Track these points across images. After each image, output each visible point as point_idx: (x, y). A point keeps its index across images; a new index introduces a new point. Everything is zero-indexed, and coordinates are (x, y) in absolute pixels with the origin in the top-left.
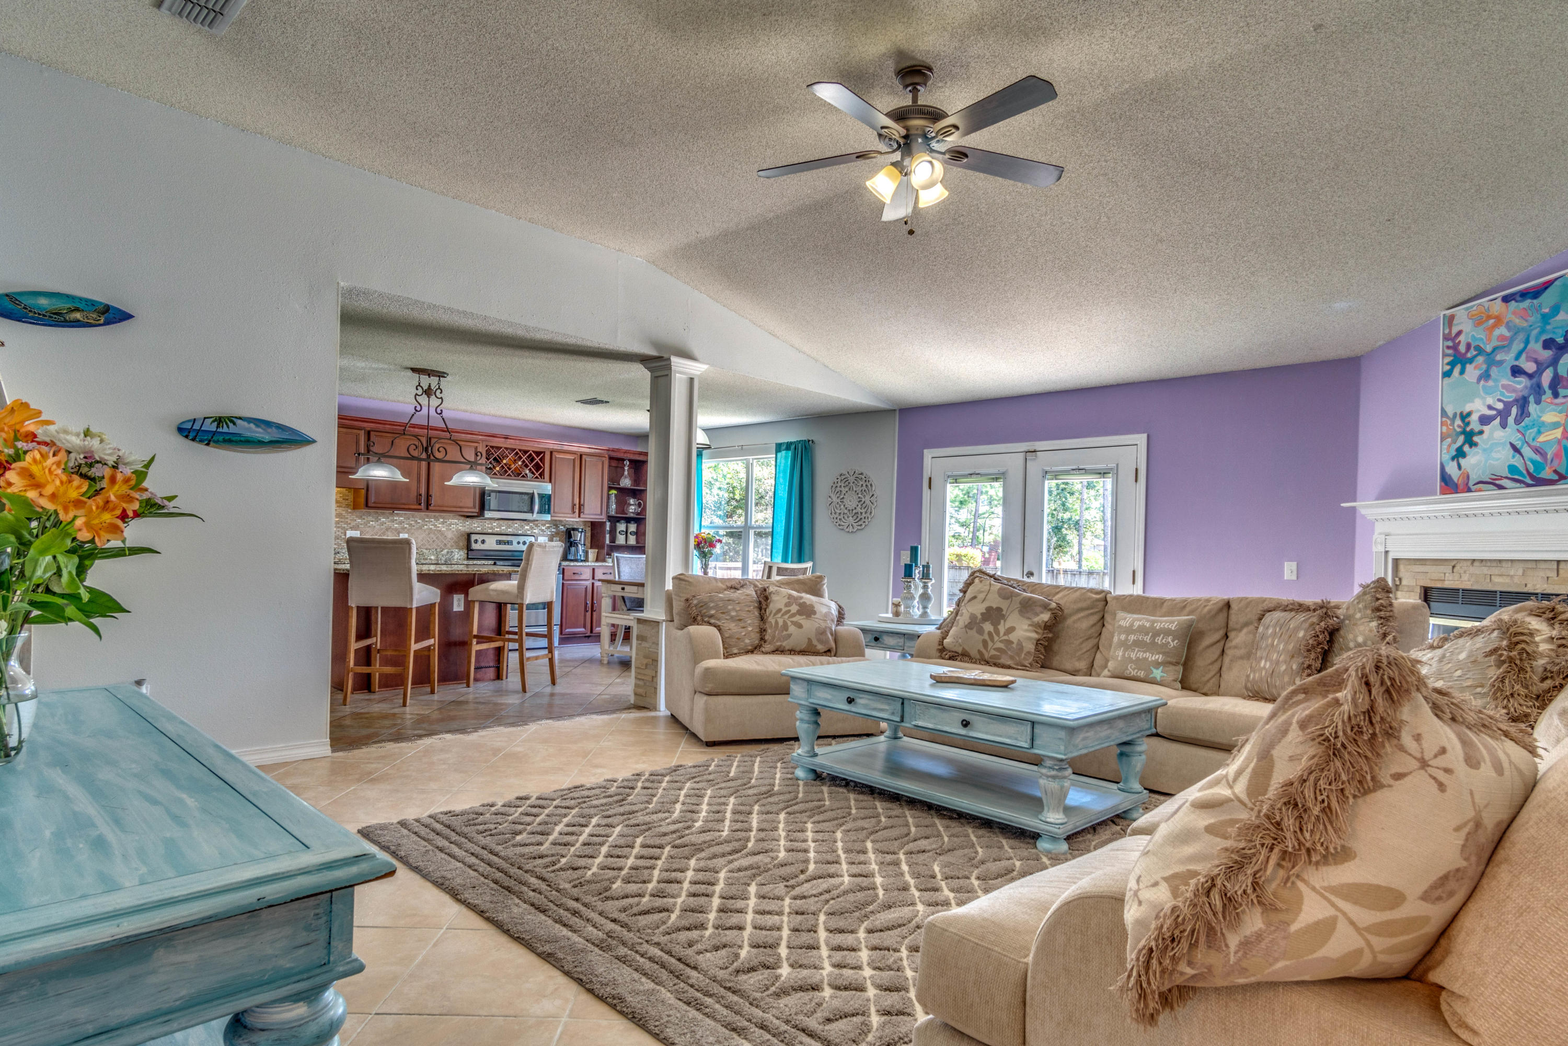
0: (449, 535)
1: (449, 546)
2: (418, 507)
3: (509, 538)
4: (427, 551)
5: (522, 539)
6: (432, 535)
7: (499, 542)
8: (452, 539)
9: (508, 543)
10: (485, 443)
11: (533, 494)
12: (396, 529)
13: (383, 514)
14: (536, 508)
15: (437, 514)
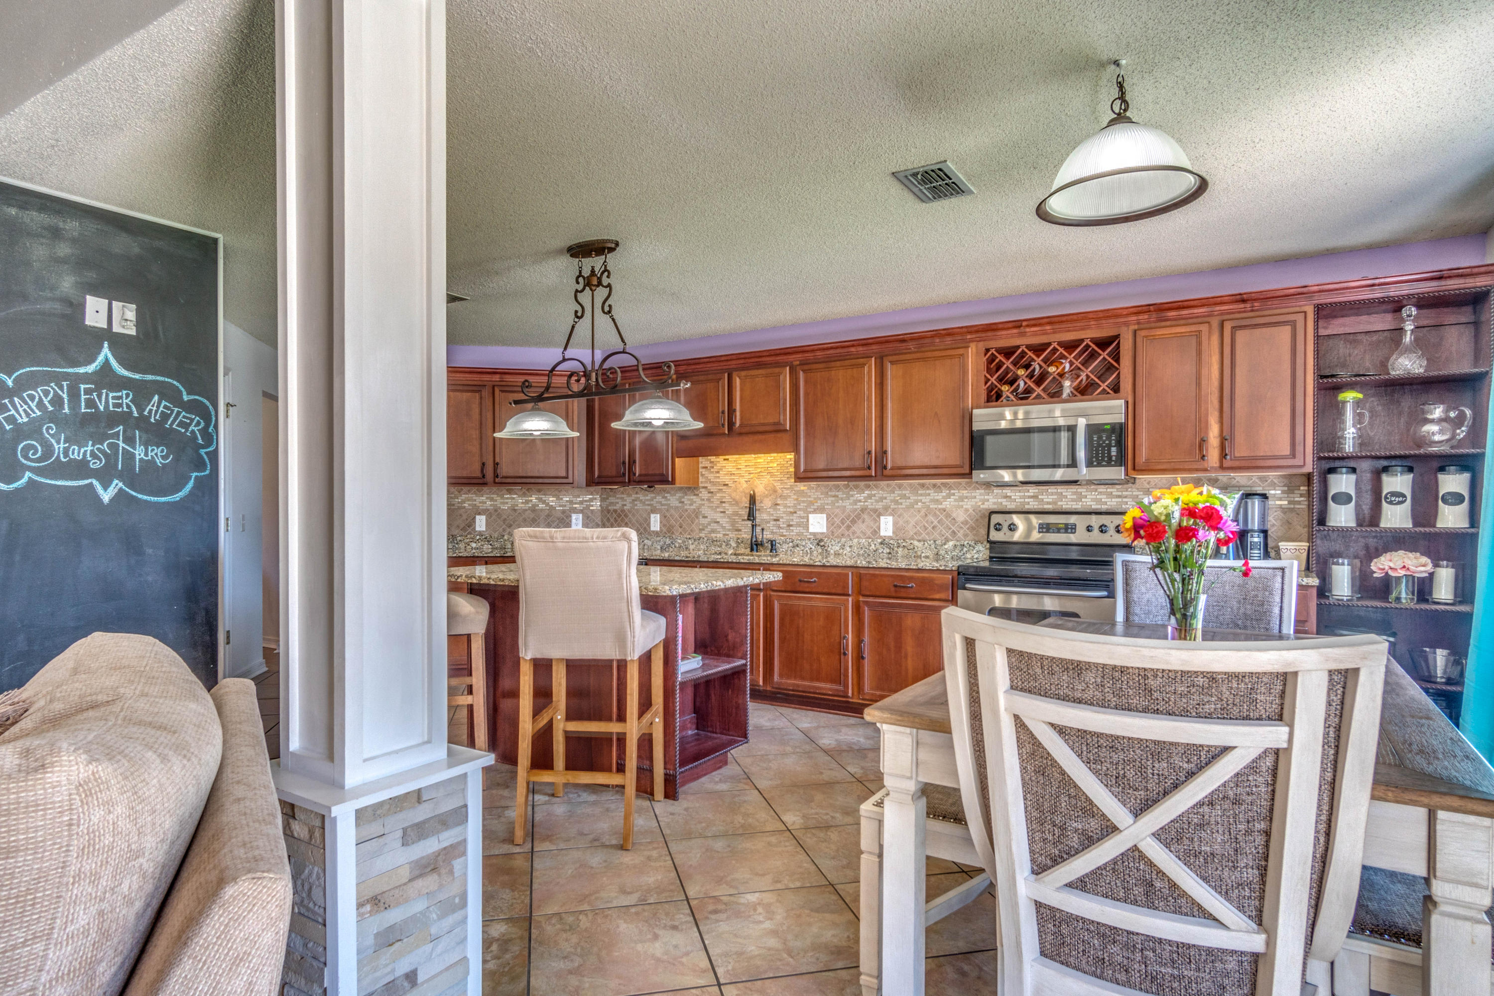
0: (961, 516)
1: (960, 535)
2: (866, 473)
3: (1073, 519)
4: (920, 544)
5: (1095, 521)
6: (931, 518)
7: (1045, 528)
8: (965, 523)
9: (1070, 528)
10: (982, 346)
11: (1072, 429)
12: (875, 511)
13: (856, 487)
14: (1081, 454)
15: (938, 481)
